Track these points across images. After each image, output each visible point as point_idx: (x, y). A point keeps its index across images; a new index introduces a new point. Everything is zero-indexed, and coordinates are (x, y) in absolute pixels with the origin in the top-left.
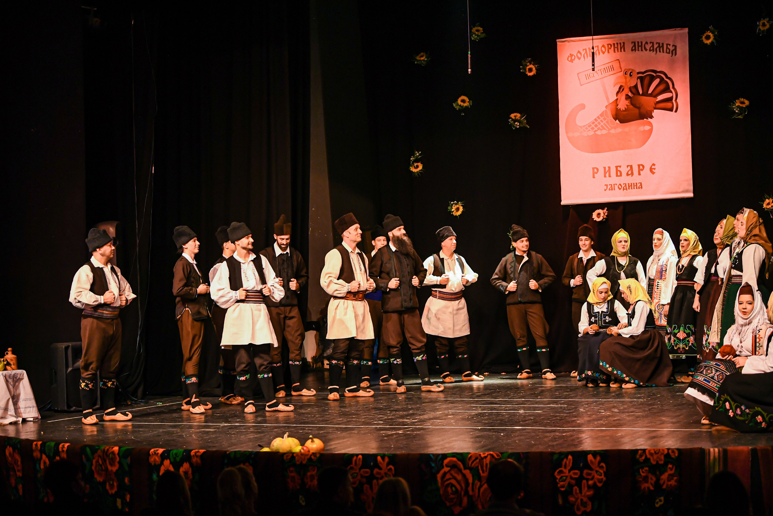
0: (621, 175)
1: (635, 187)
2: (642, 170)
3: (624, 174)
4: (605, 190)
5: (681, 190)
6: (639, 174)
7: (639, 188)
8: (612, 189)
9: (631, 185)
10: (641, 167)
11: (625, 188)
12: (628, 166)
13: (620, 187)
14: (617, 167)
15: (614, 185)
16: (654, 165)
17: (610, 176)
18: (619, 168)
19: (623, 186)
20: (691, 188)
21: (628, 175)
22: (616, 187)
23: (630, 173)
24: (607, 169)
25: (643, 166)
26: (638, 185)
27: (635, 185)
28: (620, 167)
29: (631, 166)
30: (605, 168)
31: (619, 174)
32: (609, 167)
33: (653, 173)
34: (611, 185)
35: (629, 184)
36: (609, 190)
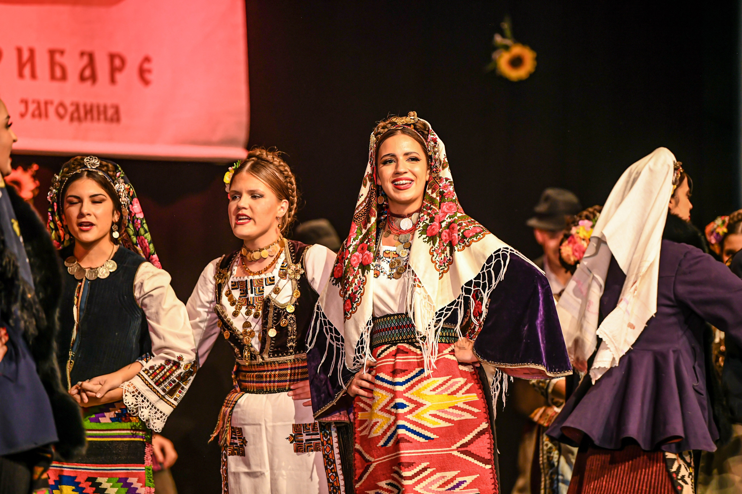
0: (64, 77)
1: (102, 117)
2: (121, 69)
3: (73, 75)
4: (23, 115)
5: (219, 135)
6: (113, 80)
7: (112, 120)
8: (40, 115)
9: (91, 110)
10: (117, 62)
11: (76, 115)
12: (82, 54)
13: (61, 111)
14: (52, 53)
15: (46, 103)
16: (147, 59)
17: (33, 75)
18: (58, 57)
19: (71, 109)
20: (242, 134)
21: (82, 78)
22: (51, 110)
23: (87, 73)
24: (26, 55)
25: (123, 61)
26: (110, 112)
27: (102, 109)
28: (62, 52)
29: (91, 56)
30: (19, 51)
31: (58, 73)
32: (32, 52)
33: (146, 82)
34: (39, 103)
35: (85, 106)
36: (33, 115)
